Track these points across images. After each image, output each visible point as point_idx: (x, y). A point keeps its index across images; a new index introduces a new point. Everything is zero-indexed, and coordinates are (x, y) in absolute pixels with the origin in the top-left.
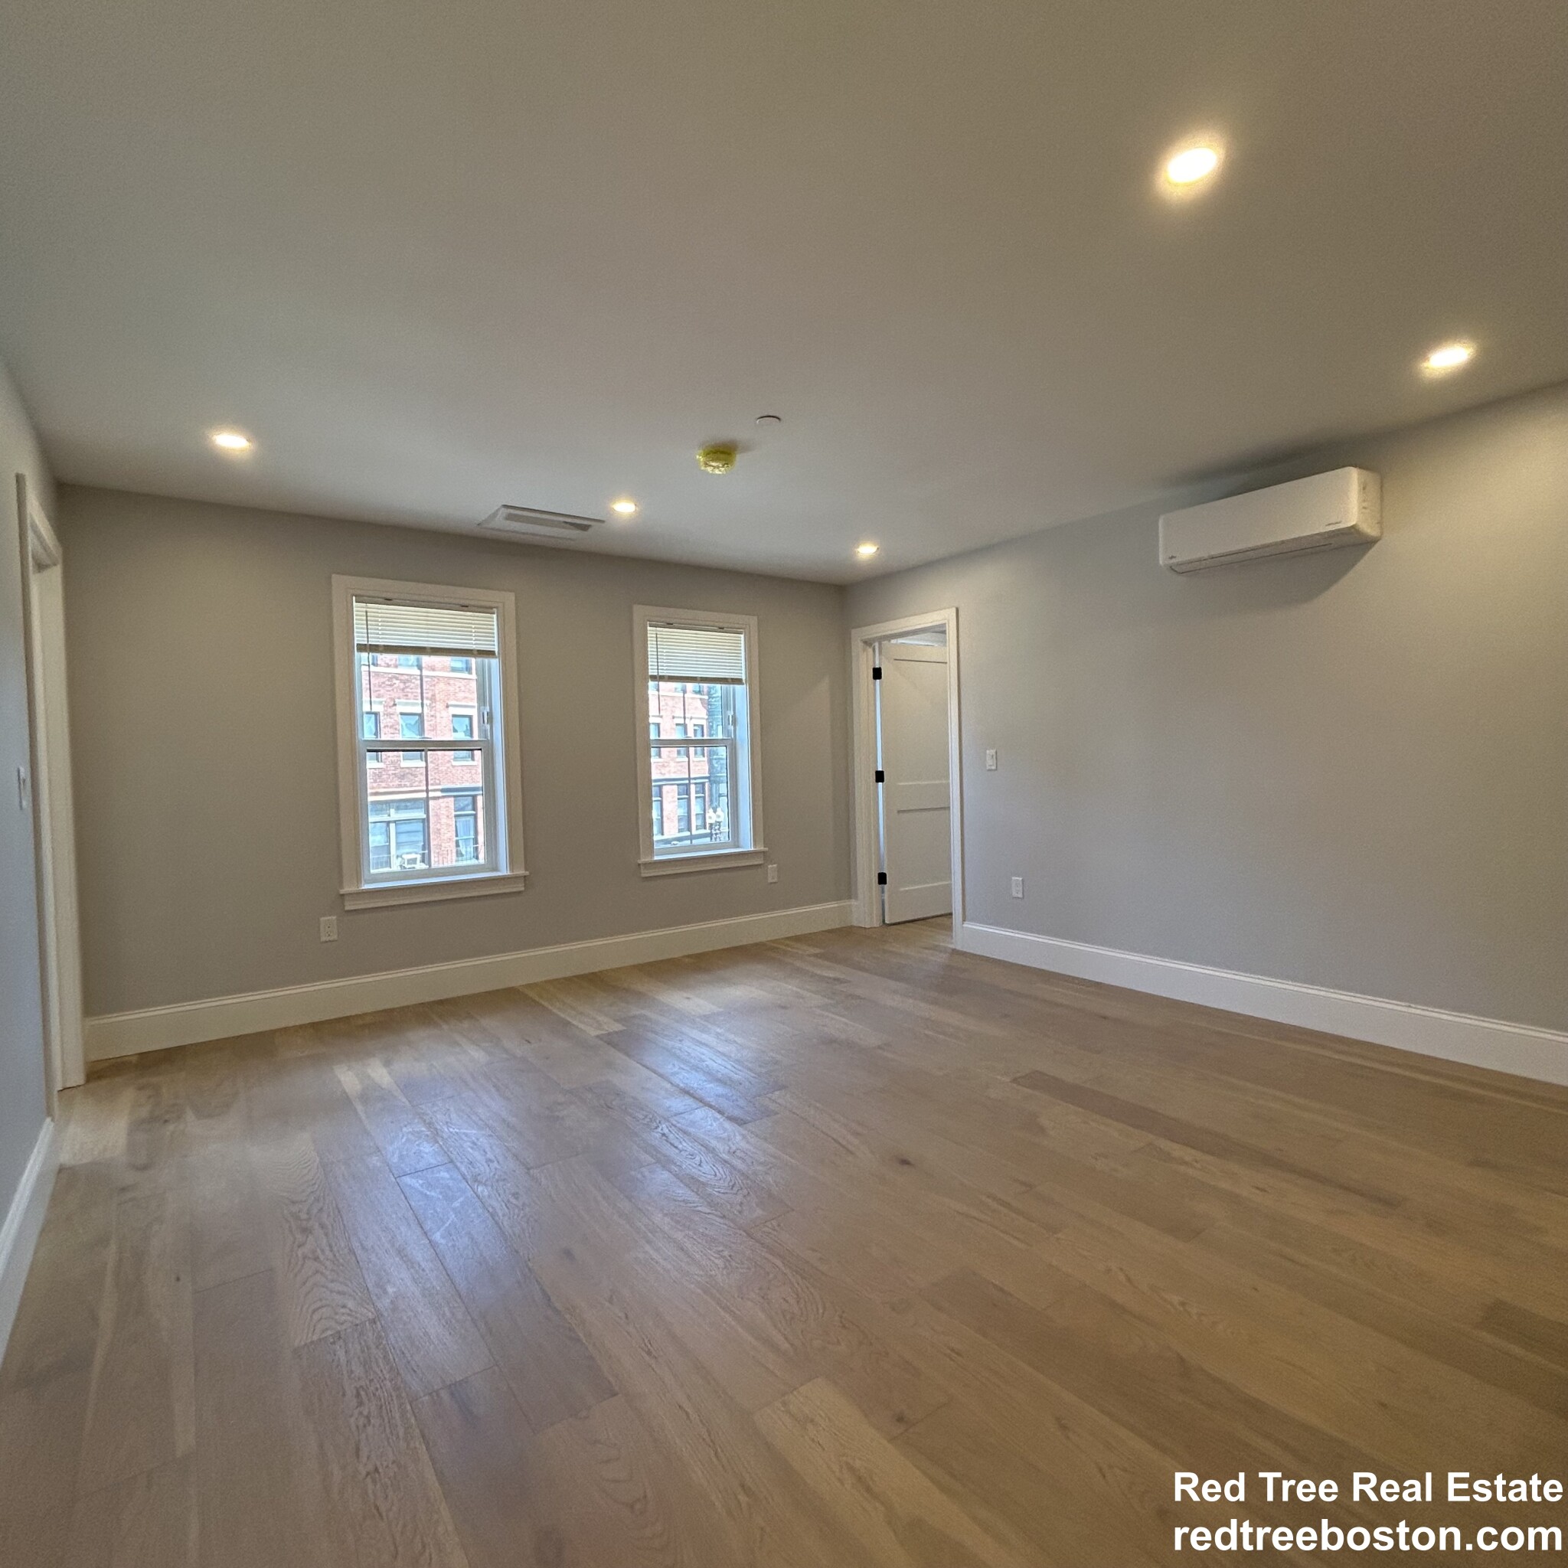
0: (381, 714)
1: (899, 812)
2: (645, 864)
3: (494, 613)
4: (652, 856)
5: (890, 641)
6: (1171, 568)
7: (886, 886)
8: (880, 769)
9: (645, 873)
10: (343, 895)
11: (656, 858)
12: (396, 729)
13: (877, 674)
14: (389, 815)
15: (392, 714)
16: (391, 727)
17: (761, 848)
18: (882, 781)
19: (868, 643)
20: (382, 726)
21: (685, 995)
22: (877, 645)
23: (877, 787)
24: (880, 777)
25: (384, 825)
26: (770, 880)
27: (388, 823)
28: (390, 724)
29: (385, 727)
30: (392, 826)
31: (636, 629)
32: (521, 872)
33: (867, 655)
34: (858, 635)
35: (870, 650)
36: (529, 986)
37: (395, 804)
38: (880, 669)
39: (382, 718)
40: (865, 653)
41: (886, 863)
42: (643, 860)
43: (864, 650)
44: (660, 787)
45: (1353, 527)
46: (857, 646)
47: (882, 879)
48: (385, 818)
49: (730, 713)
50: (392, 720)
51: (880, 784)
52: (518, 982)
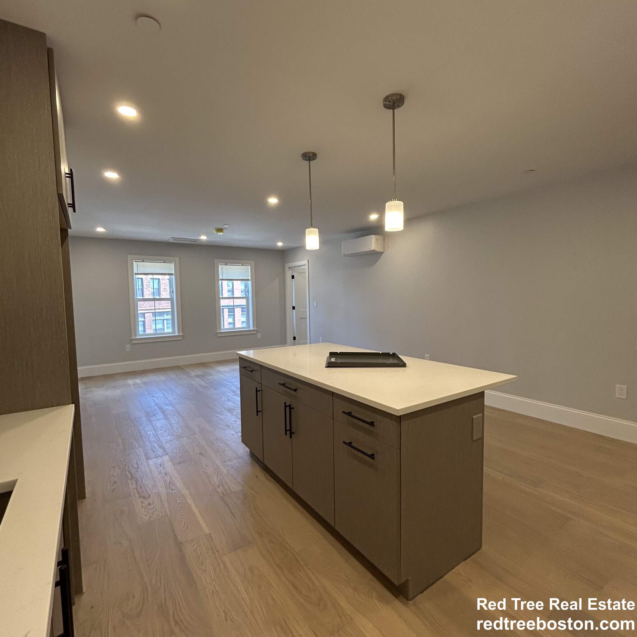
0: (161, 279)
1: (300, 318)
2: (219, 333)
3: (172, 263)
4: (221, 330)
5: (300, 267)
6: (345, 255)
7: (296, 341)
8: (294, 306)
9: (219, 335)
10: (132, 340)
11: (222, 331)
12: (166, 285)
13: (293, 277)
14: (164, 317)
15: (165, 279)
16: (165, 284)
17: (255, 329)
18: (295, 309)
19: (290, 268)
20: (161, 284)
21: (223, 367)
22: (293, 268)
23: (293, 311)
24: (294, 308)
25: (162, 320)
26: (258, 338)
27: (164, 320)
28: (164, 283)
29: (162, 284)
30: (165, 321)
31: (216, 266)
32: (181, 334)
33: (290, 272)
34: (288, 265)
35: (291, 270)
36: (183, 365)
37: (166, 313)
38: (294, 276)
39: (161, 281)
40: (289, 271)
41: (296, 333)
42: (218, 331)
43: (289, 270)
44: (223, 309)
45: (373, 250)
46: (287, 269)
47: (294, 338)
48: (162, 318)
49: (247, 289)
50: (165, 282)
51: (294, 310)
52: (181, 364)
